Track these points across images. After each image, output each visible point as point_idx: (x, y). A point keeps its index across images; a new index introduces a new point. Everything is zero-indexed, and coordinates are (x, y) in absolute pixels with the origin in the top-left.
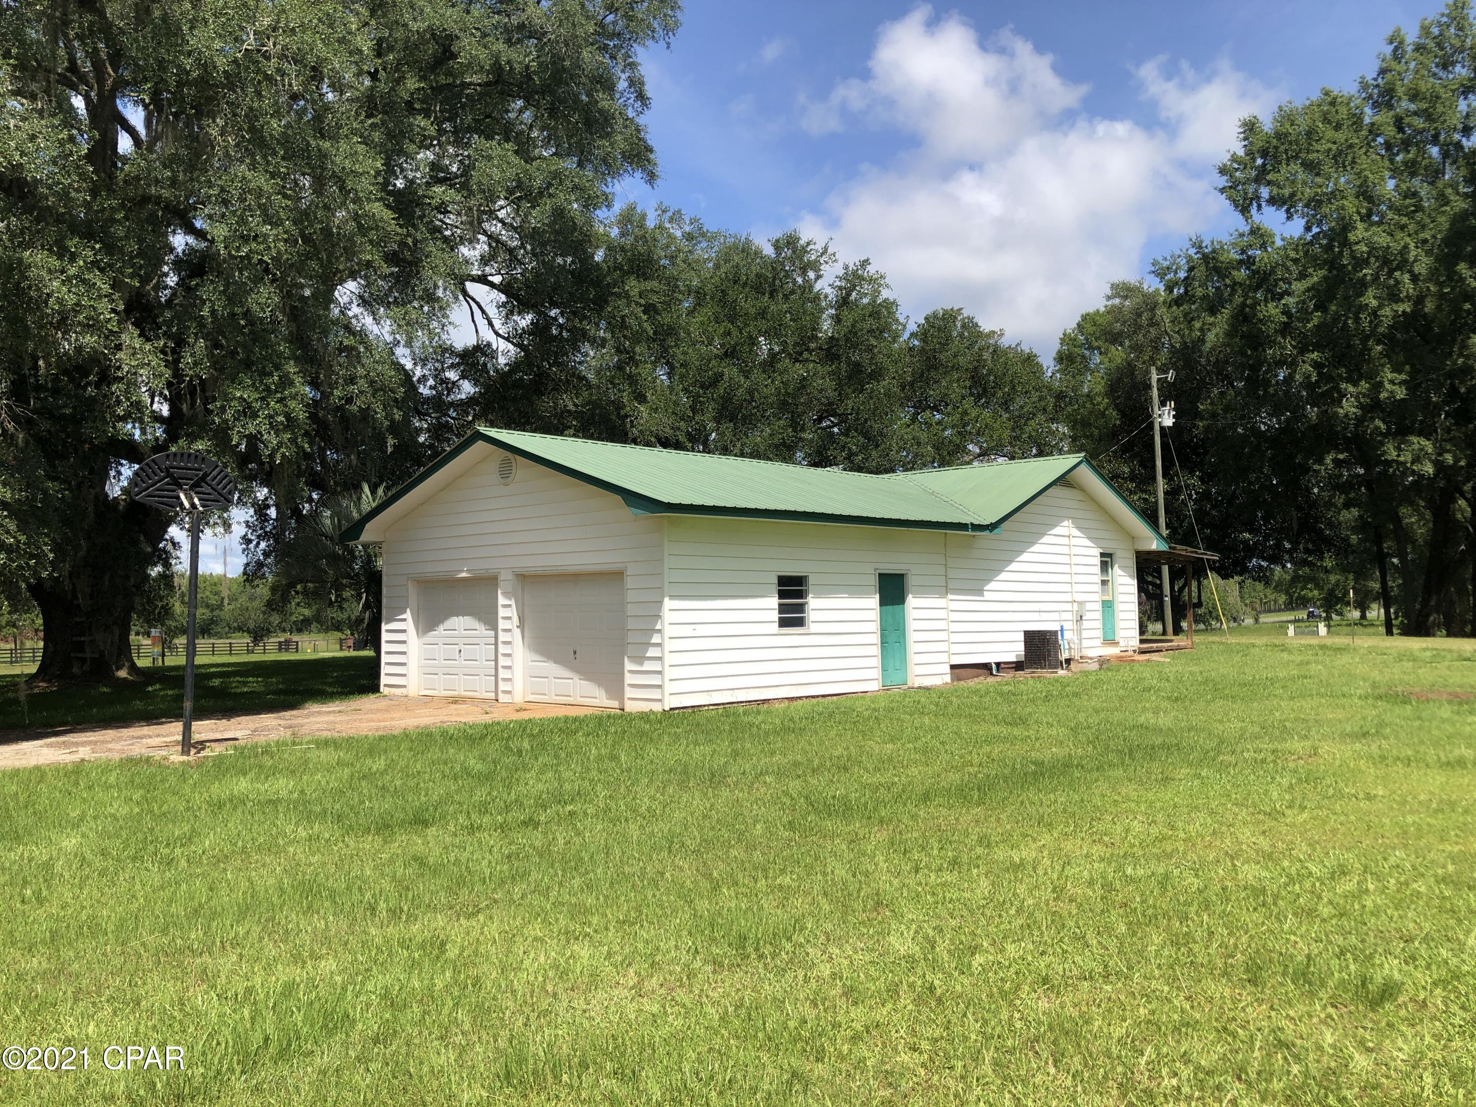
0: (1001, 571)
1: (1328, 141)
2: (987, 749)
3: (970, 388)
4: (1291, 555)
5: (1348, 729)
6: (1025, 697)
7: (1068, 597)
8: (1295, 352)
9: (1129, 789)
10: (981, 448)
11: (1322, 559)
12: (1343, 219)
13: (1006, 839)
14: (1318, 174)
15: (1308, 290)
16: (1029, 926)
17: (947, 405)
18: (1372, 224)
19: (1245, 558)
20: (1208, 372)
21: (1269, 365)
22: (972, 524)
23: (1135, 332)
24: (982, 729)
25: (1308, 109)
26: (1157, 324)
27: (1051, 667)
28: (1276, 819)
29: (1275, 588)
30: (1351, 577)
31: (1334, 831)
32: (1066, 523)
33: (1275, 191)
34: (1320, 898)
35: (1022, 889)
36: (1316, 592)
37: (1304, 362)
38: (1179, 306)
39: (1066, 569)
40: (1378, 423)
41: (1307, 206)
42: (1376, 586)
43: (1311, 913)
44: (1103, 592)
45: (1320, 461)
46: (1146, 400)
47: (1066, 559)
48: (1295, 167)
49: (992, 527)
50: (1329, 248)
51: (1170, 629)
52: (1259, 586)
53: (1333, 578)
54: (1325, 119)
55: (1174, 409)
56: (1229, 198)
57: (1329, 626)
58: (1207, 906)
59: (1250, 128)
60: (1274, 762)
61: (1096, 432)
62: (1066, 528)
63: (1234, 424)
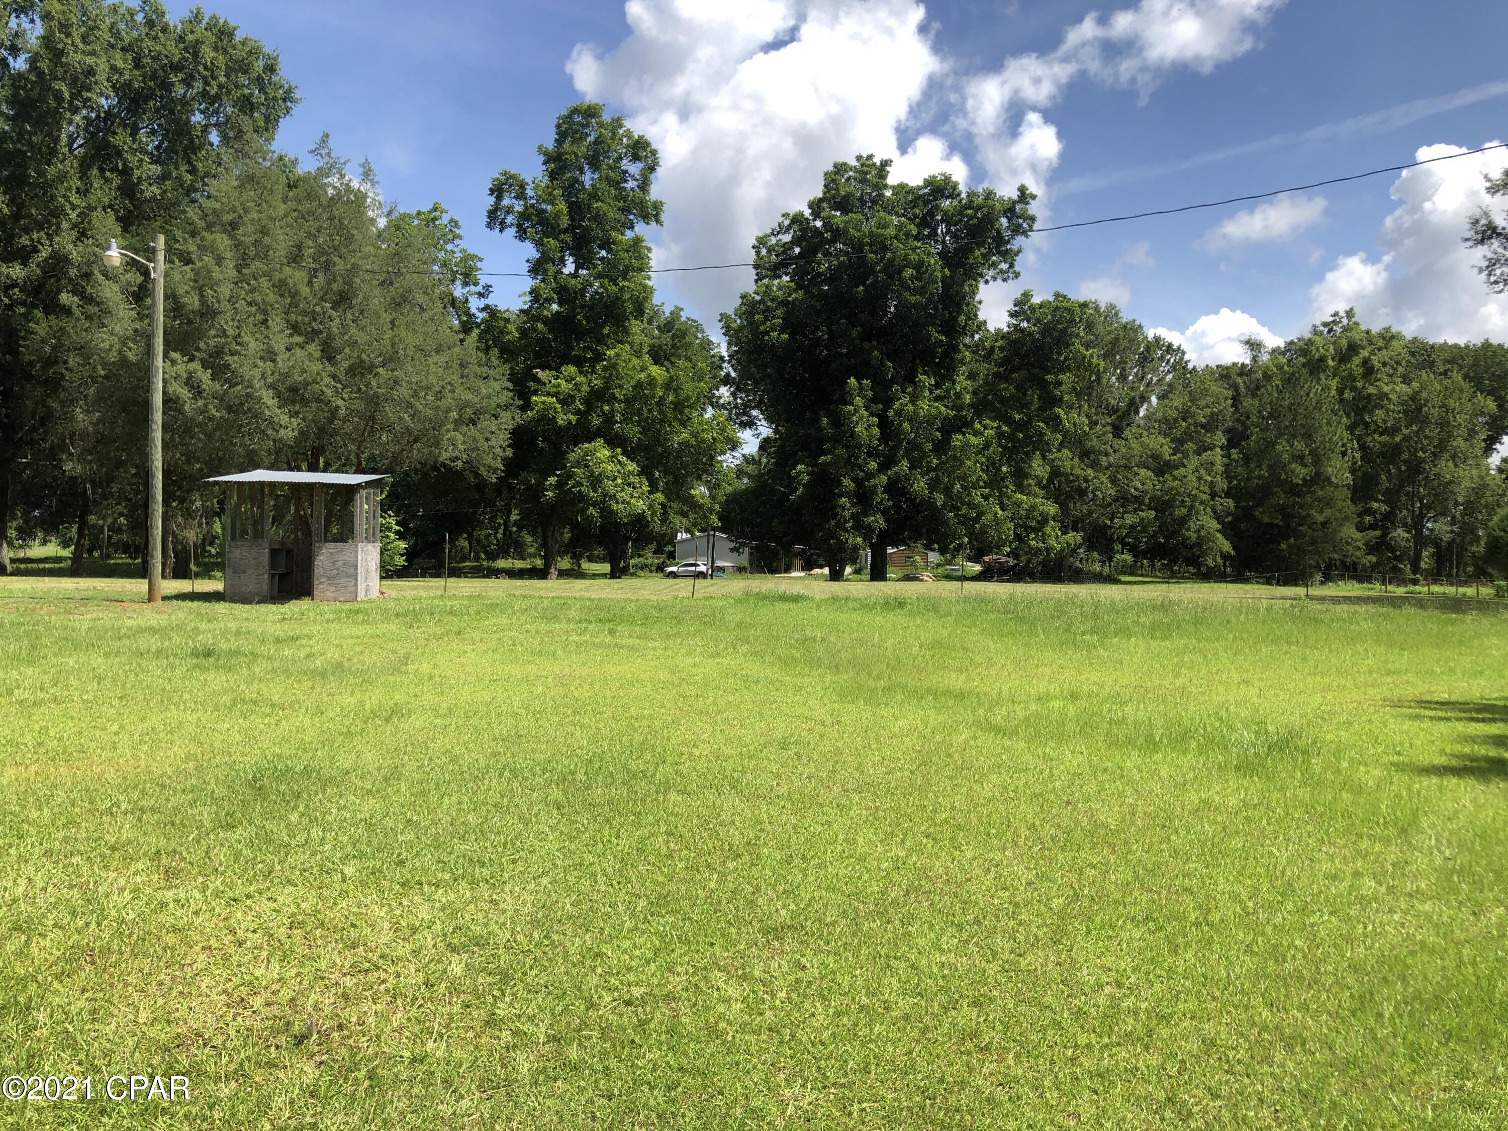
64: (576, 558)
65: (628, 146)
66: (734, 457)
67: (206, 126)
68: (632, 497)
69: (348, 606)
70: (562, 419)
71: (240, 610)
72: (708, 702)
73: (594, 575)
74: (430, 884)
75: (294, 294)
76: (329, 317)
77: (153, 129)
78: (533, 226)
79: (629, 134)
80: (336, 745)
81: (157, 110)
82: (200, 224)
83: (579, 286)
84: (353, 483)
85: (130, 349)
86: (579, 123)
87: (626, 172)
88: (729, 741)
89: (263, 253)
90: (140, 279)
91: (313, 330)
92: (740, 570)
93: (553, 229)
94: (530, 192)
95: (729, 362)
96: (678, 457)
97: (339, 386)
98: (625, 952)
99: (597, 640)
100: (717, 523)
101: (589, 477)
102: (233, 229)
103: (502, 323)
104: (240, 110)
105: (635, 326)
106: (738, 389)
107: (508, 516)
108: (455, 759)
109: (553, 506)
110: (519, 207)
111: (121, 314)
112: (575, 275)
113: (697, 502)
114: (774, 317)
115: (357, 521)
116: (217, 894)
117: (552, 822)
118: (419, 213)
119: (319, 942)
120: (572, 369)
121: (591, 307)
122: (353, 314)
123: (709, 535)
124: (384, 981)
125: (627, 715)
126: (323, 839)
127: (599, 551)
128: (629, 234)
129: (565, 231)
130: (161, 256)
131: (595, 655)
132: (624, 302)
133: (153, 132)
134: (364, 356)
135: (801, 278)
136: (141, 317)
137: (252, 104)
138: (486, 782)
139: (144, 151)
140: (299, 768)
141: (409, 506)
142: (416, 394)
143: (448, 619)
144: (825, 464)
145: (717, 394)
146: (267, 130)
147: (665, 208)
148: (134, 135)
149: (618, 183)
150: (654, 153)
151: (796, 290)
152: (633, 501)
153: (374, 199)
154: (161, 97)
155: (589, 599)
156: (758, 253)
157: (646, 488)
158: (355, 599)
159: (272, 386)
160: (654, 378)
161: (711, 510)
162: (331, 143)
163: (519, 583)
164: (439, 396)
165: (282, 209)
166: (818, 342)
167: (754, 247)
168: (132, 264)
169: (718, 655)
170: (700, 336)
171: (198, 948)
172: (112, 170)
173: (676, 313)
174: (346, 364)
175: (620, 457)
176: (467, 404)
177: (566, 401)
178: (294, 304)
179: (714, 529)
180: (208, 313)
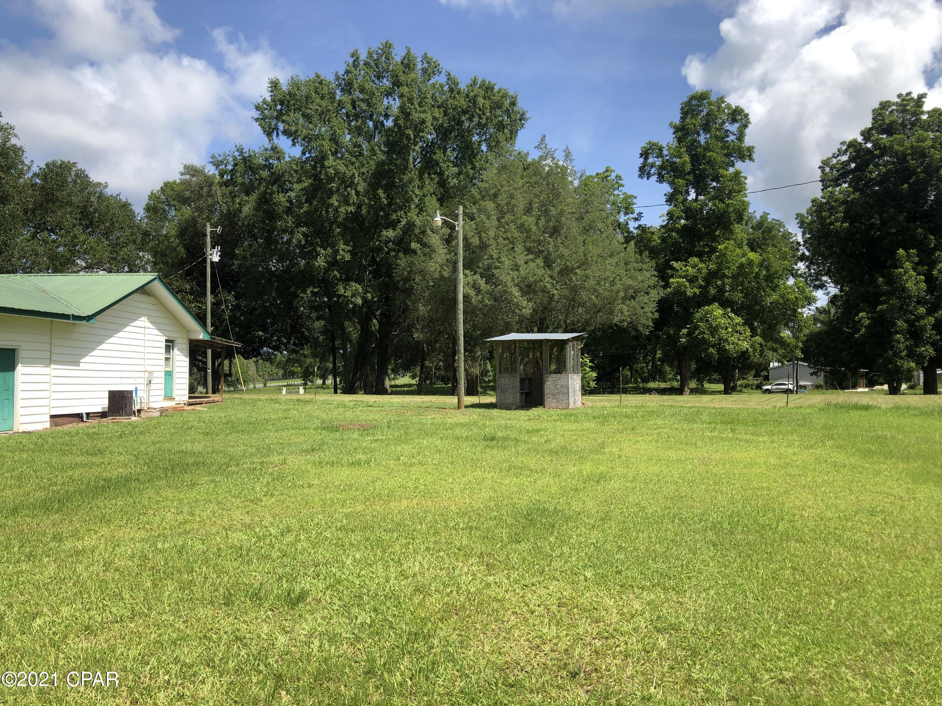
0: (94, 349)
1: (317, 105)
2: (70, 473)
3: (80, 220)
4: (286, 346)
5: (305, 447)
6: (105, 436)
7: (142, 368)
8: (293, 225)
9: (169, 493)
10: (86, 263)
11: (302, 349)
12: (323, 152)
13: (75, 535)
14: (310, 122)
15: (302, 190)
16: (81, 592)
17: (61, 229)
18: (337, 158)
19: (259, 347)
20: (242, 230)
21: (278, 231)
22: (73, 315)
23: (198, 199)
24: (68, 460)
25: (307, 83)
26: (212, 196)
27: (127, 415)
28: (256, 504)
29: (277, 365)
30: (318, 360)
31: (288, 507)
32: (143, 319)
33: (287, 127)
34: (273, 547)
35: (80, 568)
36: (299, 369)
37: (298, 232)
38: (227, 187)
39: (141, 349)
40: (336, 273)
41: (304, 140)
42: (331, 366)
43: (266, 557)
44: (166, 365)
45: (304, 292)
46: (203, 243)
47: (142, 343)
48: (298, 115)
49: (89, 318)
50: (314, 167)
51: (210, 390)
52: (268, 364)
53: (308, 361)
54: (316, 91)
55: (220, 251)
56: (260, 125)
57: (305, 389)
58: (207, 561)
59: (275, 85)
60: (261, 469)
61: (170, 261)
62: (143, 322)
63: (256, 264)
64: (700, 381)
65: (729, 114)
66: (810, 310)
67: (480, 142)
68: (739, 340)
69: (565, 411)
70: (690, 292)
71: (505, 413)
72: (809, 479)
73: (713, 392)
74: (638, 588)
75: (528, 231)
76: (548, 242)
77: (454, 148)
78: (668, 173)
79: (729, 106)
80: (570, 496)
81: (456, 137)
82: (478, 197)
83: (699, 207)
84: (565, 338)
85: (445, 270)
86: (695, 105)
87: (728, 130)
88: (828, 507)
89: (512, 211)
90: (449, 231)
91: (539, 251)
92: (818, 387)
93: (681, 173)
94: (665, 152)
95: (804, 246)
96: (771, 311)
97: (554, 282)
98: (774, 646)
99: (724, 436)
100: (800, 355)
101: (709, 328)
102: (495, 197)
103: (649, 235)
104: (497, 130)
105: (737, 228)
106: (812, 263)
107: (655, 355)
108: (643, 509)
109: (685, 348)
110: (658, 162)
111: (440, 251)
112: (696, 200)
113: (786, 341)
114: (837, 212)
115: (568, 361)
116: (516, 581)
117: (711, 554)
118: (597, 174)
119: (577, 617)
120: (696, 259)
121: (707, 219)
122: (561, 239)
123: (794, 363)
124: (618, 646)
125: (751, 486)
126: (571, 553)
127: (716, 376)
128: (731, 170)
129: (689, 173)
130: (461, 218)
131: (723, 446)
132: (730, 213)
133: (454, 149)
134: (568, 263)
135: (857, 184)
136: (450, 252)
137: (503, 125)
138: (665, 525)
139: (449, 161)
140: (551, 509)
141: (594, 350)
142: (599, 283)
143: (625, 420)
144: (881, 310)
145: (796, 267)
146: (511, 139)
147: (755, 150)
148: (444, 153)
149: (723, 138)
150: (746, 116)
151: (853, 193)
152: (740, 342)
153: (571, 170)
154: (458, 130)
155: (714, 408)
156: (823, 171)
157: (748, 334)
158: (568, 408)
159: (517, 285)
160: (752, 260)
161: (796, 347)
162: (547, 140)
163: (665, 397)
164: (613, 283)
165: (521, 182)
166: (872, 226)
167: (819, 168)
168: (445, 222)
169: (811, 447)
170: (782, 230)
171: (509, 612)
172: (434, 174)
173: (764, 217)
174: (558, 269)
175: (730, 314)
176: (630, 287)
177: (692, 280)
178: (528, 237)
179: (797, 359)
180: (483, 246)
